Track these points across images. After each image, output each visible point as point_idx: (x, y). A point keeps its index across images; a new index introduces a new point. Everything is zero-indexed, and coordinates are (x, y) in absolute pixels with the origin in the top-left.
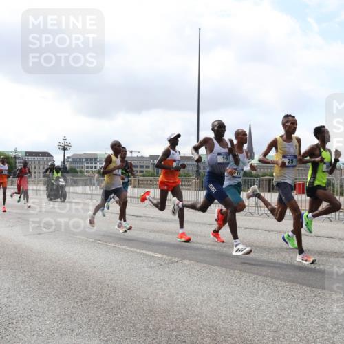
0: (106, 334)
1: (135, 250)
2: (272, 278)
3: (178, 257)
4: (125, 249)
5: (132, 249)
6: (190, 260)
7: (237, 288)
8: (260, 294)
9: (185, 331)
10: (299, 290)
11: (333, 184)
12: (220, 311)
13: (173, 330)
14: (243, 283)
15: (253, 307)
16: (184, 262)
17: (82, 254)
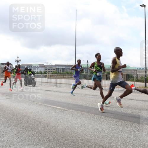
0: (36, 142)
1: (49, 105)
2: (108, 117)
3: (68, 109)
4: (44, 105)
5: (48, 105)
6: (72, 110)
7: (93, 121)
8: (103, 124)
9: (71, 140)
10: (119, 122)
11: (133, 77)
12: (85, 131)
13: (65, 140)
14: (96, 119)
15: (100, 130)
16: (70, 110)
17: (26, 107)
